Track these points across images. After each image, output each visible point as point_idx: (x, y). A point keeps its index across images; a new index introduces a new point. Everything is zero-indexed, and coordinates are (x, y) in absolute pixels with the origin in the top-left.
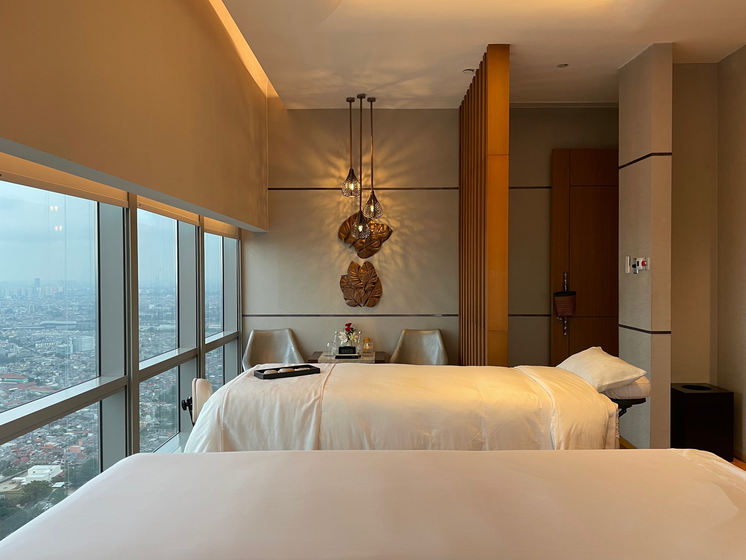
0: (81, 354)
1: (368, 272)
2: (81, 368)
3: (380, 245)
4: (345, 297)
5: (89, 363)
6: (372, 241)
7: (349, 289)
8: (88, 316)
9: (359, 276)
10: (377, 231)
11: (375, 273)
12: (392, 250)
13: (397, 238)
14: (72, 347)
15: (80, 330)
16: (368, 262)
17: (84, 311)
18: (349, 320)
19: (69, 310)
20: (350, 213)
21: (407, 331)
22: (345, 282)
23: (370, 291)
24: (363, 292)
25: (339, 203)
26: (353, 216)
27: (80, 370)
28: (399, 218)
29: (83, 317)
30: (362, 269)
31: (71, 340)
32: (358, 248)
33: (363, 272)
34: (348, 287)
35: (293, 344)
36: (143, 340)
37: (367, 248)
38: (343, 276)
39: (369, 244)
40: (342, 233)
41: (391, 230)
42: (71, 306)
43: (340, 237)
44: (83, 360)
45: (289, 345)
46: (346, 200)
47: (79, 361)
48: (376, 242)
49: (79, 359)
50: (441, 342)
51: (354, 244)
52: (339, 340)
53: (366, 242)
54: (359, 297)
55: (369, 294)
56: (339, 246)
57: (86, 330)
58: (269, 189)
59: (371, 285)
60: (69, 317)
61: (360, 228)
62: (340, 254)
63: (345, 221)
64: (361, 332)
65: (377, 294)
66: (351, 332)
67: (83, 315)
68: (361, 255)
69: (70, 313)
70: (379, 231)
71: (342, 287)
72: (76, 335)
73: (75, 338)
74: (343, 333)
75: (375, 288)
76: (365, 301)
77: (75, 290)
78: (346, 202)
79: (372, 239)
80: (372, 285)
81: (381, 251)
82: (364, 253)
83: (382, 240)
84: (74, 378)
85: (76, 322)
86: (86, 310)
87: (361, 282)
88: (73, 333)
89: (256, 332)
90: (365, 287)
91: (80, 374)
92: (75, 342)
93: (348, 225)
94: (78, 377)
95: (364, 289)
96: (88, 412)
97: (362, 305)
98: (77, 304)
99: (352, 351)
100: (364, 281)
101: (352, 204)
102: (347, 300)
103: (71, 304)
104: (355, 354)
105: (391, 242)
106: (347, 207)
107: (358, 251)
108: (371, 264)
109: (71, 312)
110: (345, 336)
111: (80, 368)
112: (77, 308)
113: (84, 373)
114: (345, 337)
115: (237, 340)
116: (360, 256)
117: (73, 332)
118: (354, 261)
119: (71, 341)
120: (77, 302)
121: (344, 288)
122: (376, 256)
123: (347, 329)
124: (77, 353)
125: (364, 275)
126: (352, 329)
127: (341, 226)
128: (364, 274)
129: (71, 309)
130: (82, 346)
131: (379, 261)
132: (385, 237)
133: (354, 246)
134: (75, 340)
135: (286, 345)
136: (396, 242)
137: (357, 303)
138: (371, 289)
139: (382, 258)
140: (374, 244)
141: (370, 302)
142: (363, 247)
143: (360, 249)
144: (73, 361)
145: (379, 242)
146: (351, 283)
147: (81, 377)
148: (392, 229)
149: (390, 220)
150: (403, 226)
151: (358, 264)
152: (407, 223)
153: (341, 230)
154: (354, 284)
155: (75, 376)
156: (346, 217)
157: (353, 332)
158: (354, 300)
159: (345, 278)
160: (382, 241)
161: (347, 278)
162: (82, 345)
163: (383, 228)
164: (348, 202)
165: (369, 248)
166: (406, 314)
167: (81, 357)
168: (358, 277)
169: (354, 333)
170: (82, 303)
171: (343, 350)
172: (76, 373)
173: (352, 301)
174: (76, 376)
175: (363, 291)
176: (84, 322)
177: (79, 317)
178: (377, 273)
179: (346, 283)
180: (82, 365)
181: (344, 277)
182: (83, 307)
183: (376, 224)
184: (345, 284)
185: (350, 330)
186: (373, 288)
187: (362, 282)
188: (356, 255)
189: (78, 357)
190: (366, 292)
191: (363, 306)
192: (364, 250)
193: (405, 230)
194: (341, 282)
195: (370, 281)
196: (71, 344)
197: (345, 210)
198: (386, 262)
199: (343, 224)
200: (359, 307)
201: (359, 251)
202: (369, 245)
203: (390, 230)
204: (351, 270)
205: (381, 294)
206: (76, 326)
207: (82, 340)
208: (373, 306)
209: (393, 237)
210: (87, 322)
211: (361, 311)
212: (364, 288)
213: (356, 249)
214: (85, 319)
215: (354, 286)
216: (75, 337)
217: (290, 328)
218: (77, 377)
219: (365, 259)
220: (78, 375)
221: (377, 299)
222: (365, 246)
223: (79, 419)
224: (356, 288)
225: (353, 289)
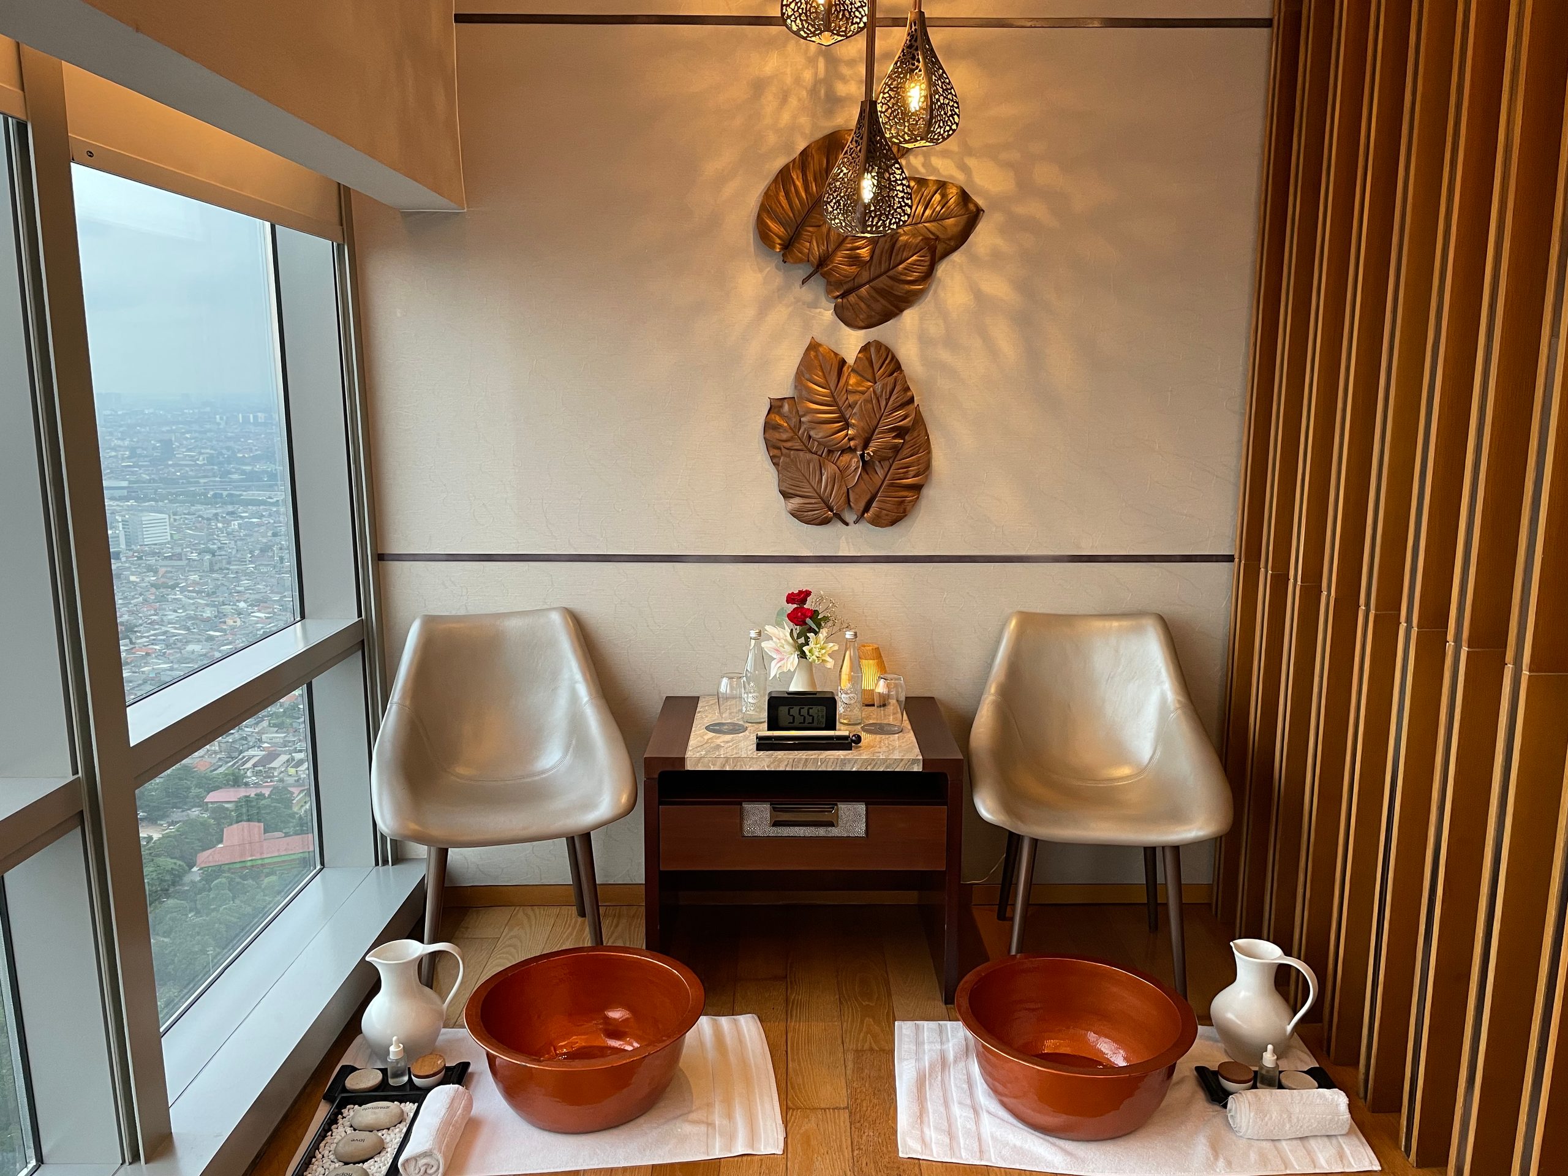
0: (143, 551)
1: (879, 386)
2: (147, 579)
3: (928, 274)
4: (783, 489)
5: (162, 570)
6: (897, 254)
7: (801, 453)
8: (152, 470)
9: (840, 404)
10: (920, 209)
11: (908, 389)
12: (978, 296)
13: (999, 242)
14: (124, 536)
15: (137, 499)
16: (879, 345)
17: (142, 459)
18: (800, 577)
19: (110, 457)
20: (807, 132)
21: (1028, 620)
22: (785, 424)
23: (886, 464)
24: (857, 468)
25: (759, 86)
26: (817, 142)
27: (144, 585)
28: (1014, 156)
29: (141, 471)
30: (853, 370)
31: (120, 520)
32: (838, 284)
33: (858, 384)
34: (797, 445)
35: (584, 675)
36: (274, 522)
37: (875, 283)
38: (779, 403)
39: (884, 267)
40: (772, 219)
41: (976, 205)
42: (113, 449)
43: (763, 234)
44: (148, 562)
45: (566, 675)
46: (788, 70)
47: (140, 565)
48: (914, 258)
49: (139, 562)
50: (1168, 670)
51: (821, 266)
52: (763, 660)
53: (872, 257)
54: (840, 487)
55: (881, 473)
56: (759, 275)
57: (149, 501)
58: (460, 18)
59: (889, 439)
60: (112, 472)
61: (868, 188)
62: (765, 306)
63: (787, 167)
64: (856, 635)
65: (912, 474)
66: (811, 630)
67: (140, 467)
68: (848, 314)
69: (113, 462)
70: (928, 212)
71: (770, 445)
72: (129, 510)
73: (127, 516)
74: (781, 635)
75: (905, 451)
76: (862, 505)
77: (120, 413)
78: (789, 80)
79: (898, 245)
80: (895, 437)
81: (931, 292)
82: (862, 305)
83: (940, 248)
84: (132, 602)
85: (127, 482)
86: (146, 456)
87: (847, 426)
88: (122, 506)
89: (430, 621)
90: (866, 446)
91: (145, 594)
92: (128, 525)
93: (799, 184)
94: (141, 599)
95: (862, 456)
96: (169, 670)
97: (850, 517)
98: (127, 443)
99: (818, 711)
100: (862, 424)
101: (813, 91)
102: (792, 500)
103: (113, 445)
104: (834, 729)
105: (974, 259)
106: (793, 102)
107: (837, 297)
108: (888, 350)
109: (115, 460)
110: (788, 643)
111: (143, 580)
112: (127, 453)
113: (153, 590)
114: (788, 648)
115: (360, 653)
116: (846, 316)
117: (122, 504)
118: (821, 338)
119: (120, 524)
120: (125, 439)
121: (780, 449)
122: (910, 317)
123: (792, 617)
124: (135, 549)
125: (860, 398)
126: (814, 614)
127: (769, 189)
128: (863, 393)
129: (113, 454)
130: (143, 535)
131: (925, 341)
132: (950, 239)
133: (823, 275)
134: (127, 522)
135: (555, 676)
136: (996, 259)
137: (832, 511)
138: (890, 454)
139: (935, 329)
140: (905, 269)
141: (883, 505)
142: (858, 281)
143: (845, 287)
144: (127, 565)
145: (927, 258)
146: (807, 430)
147: (148, 600)
148: (980, 202)
149: (971, 162)
150: (1025, 187)
151: (836, 354)
152: (1045, 174)
153: (767, 208)
154: (821, 435)
155: (133, 598)
156: (788, 147)
157: (819, 626)
158: (821, 498)
159: (786, 408)
160: (938, 254)
161: (790, 411)
162: (145, 533)
163: (943, 196)
164: (798, 80)
165: (883, 282)
166: (1023, 553)
167: (144, 558)
168: (837, 405)
169: (823, 633)
170: (138, 442)
171: (787, 708)
172: (137, 590)
173: (813, 501)
174: (137, 596)
175: (855, 462)
176: (144, 483)
177: (132, 472)
178: (914, 390)
179: (786, 431)
180: (148, 574)
181: (781, 407)
182: (139, 451)
183: (914, 179)
184: (784, 436)
185: (808, 620)
186: (896, 449)
187: (853, 426)
188: (827, 314)
189: (137, 556)
190: (866, 465)
191: (855, 523)
192: (863, 290)
193: (1036, 209)
194: (769, 426)
195: (888, 422)
196: (121, 529)
197: (786, 117)
198: (950, 342)
199: (776, 180)
200: (840, 525)
201: (843, 296)
202: (885, 273)
203: (971, 207)
204: (807, 376)
205: (927, 476)
206: (128, 492)
207: (142, 521)
208: (893, 523)
209: (983, 237)
210: (150, 483)
211: (846, 539)
212: (859, 453)
213: (832, 287)
214: (144, 476)
215: (820, 444)
216: (127, 514)
217: (566, 606)
218: (138, 598)
219: (864, 331)
220: (141, 594)
221: (910, 496)
222: (865, 276)
223: (151, 684)
224: (830, 452)
225: (816, 453)
